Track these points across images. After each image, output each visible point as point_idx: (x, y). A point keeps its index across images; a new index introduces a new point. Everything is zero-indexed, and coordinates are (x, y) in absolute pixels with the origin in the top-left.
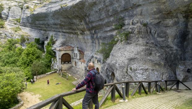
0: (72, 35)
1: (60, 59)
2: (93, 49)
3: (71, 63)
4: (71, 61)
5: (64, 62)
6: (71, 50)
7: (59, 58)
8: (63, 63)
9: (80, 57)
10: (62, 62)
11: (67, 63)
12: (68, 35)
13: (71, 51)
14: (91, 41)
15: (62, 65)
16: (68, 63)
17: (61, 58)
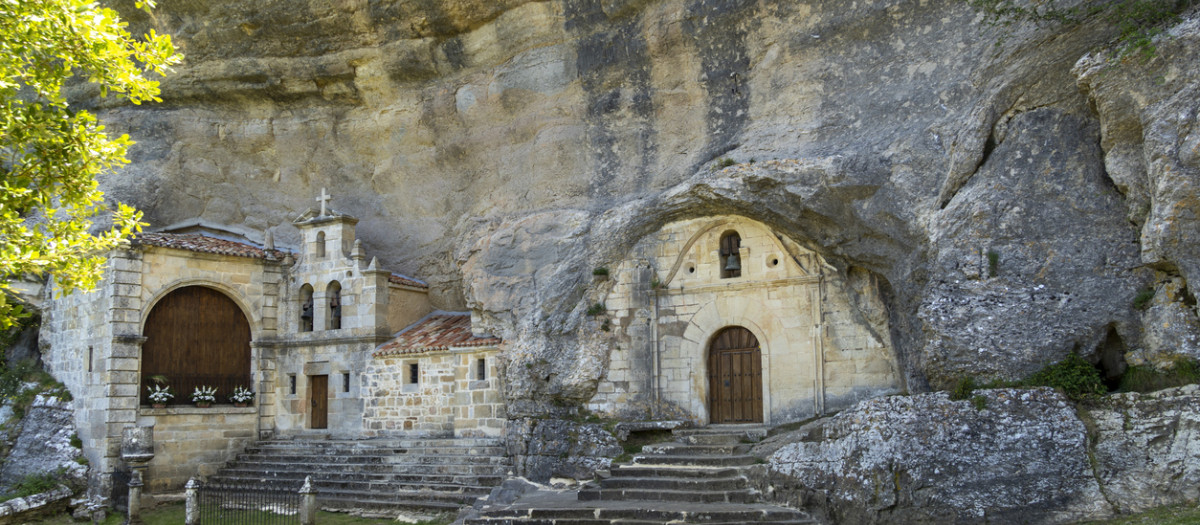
0: (256, 121)
1: (128, 340)
2: (607, 177)
3: (249, 403)
4: (246, 382)
5: (173, 382)
6: (262, 260)
7: (123, 328)
8: (159, 394)
9: (380, 308)
10: (147, 382)
11: (210, 394)
12: (201, 127)
13: (258, 271)
14: (577, 98)
15: (151, 421)
16: (224, 399)
17: (137, 329)
